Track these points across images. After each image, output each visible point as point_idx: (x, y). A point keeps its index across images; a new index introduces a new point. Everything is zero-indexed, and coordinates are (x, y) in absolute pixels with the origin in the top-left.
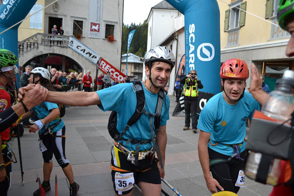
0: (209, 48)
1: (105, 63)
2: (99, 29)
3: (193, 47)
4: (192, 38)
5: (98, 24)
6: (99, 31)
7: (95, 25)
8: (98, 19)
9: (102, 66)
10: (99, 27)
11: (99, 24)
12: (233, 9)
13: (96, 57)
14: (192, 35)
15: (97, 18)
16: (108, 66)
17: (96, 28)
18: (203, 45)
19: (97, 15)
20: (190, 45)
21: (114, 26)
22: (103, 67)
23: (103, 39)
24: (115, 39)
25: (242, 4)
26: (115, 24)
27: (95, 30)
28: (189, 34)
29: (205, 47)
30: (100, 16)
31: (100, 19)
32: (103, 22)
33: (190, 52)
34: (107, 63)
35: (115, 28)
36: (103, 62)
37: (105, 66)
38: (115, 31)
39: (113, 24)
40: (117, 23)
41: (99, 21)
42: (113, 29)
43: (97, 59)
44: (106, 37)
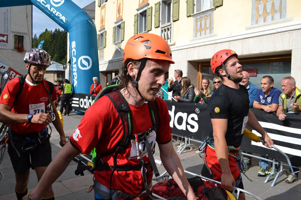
0: (87, 60)
1: (14, 73)
2: (7, 40)
3: (75, 59)
4: (74, 52)
5: (5, 35)
6: (7, 42)
7: (3, 36)
8: (6, 31)
9: (11, 75)
10: (7, 38)
11: (7, 35)
12: (118, 26)
13: (4, 68)
14: (74, 50)
15: (5, 29)
16: (18, 76)
17: (5, 39)
18: (82, 57)
19: (5, 26)
20: (73, 57)
21: (23, 37)
22: (13, 77)
23: (12, 50)
24: (25, 49)
25: (122, 23)
26: (25, 36)
27: (3, 41)
28: (72, 49)
29: (84, 59)
30: (7, 28)
31: (8, 30)
32: (11, 33)
33: (74, 62)
34: (17, 73)
35: (24, 39)
36: (12, 72)
37: (15, 76)
38: (24, 41)
39: (22, 35)
40: (26, 34)
41: (7, 32)
42: (23, 40)
43: (6, 69)
44: (15, 48)
